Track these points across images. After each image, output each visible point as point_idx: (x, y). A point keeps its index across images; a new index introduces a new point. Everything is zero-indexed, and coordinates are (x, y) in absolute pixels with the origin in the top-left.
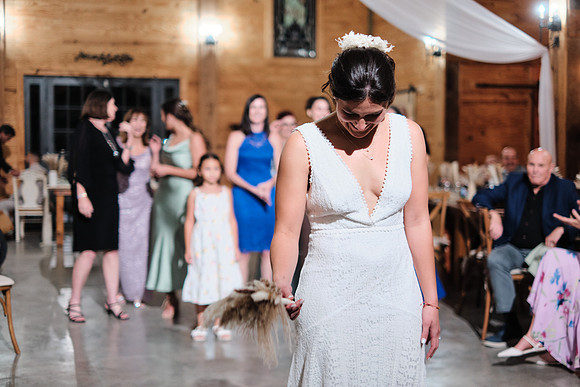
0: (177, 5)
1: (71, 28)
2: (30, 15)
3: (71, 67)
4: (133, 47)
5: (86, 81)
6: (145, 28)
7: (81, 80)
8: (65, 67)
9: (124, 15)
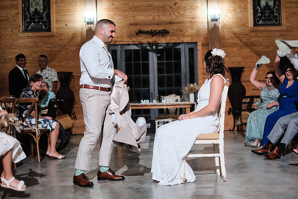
1: (134, 17)
2: (111, 11)
3: (134, 39)
4: (169, 25)
5: (142, 46)
6: (176, 14)
7: (140, 46)
8: (131, 38)
9: (164, 7)
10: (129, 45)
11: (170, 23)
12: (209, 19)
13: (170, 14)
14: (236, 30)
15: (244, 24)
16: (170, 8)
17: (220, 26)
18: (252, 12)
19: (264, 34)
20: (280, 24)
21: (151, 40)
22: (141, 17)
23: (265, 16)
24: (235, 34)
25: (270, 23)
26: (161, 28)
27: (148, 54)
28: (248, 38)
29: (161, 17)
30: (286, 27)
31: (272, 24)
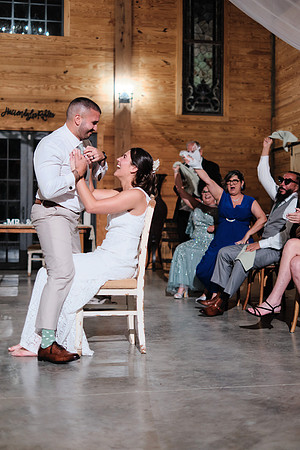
0: (95, 67)
4: (54, 104)
5: (11, 135)
6: (66, 87)
7: (8, 134)
9: (47, 75)
11: (56, 101)
12: (117, 99)
13: (56, 87)
14: (156, 118)
15: (169, 110)
16: (58, 77)
17: (133, 110)
18: (181, 92)
19: (197, 127)
20: (220, 113)
21: (26, 125)
22: (11, 89)
23: (200, 100)
24: (154, 123)
25: (207, 110)
26: (42, 108)
27: (19, 147)
28: (173, 131)
29: (42, 90)
30: (230, 118)
31: (209, 113)
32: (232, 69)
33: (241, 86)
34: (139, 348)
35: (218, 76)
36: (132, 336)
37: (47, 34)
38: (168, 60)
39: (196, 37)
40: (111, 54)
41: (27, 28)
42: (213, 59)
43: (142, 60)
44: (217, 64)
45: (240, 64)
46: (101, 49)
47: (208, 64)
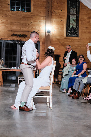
3: (10, 38)
4: (27, 33)
5: (14, 42)
6: (31, 27)
7: (13, 41)
8: (9, 37)
9: (25, 24)
10: (8, 40)
11: (28, 32)
12: (46, 32)
14: (58, 37)
15: (62, 35)
16: (29, 24)
17: (51, 35)
18: (66, 30)
19: (70, 40)
20: (78, 36)
21: (19, 39)
22: (15, 28)
23: (72, 32)
24: (57, 39)
25: (73, 35)
26: (24, 34)
27: (17, 45)
28: (63, 42)
29: (24, 28)
30: (81, 38)
31: (74, 36)
32: (82, 23)
33: (84, 28)
34: (50, 107)
35: (77, 25)
36: (48, 104)
37: (26, 11)
38: (62, 20)
39: (71, 13)
40: (45, 18)
41: (20, 9)
42: (76, 20)
43: (54, 20)
44: (77, 21)
45: (84, 22)
46: (42, 16)
47: (74, 21)
